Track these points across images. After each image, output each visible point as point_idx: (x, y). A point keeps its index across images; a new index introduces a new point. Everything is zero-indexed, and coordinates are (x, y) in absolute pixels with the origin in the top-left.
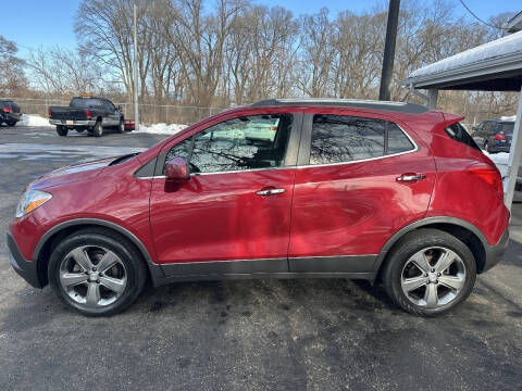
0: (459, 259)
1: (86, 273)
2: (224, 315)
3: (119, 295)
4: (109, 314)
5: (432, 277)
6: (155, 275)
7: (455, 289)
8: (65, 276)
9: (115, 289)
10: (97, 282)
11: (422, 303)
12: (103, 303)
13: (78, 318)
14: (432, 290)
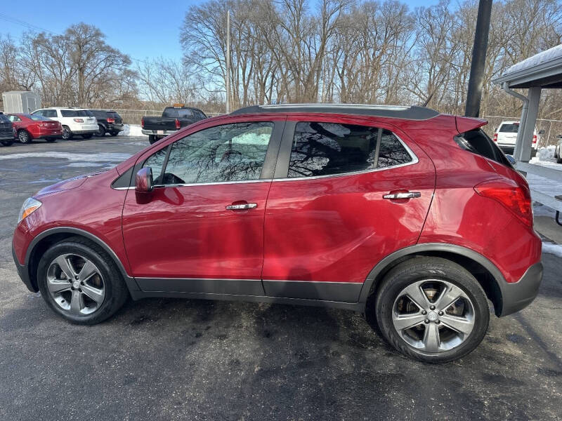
0: (465, 296)
1: (71, 281)
2: (199, 335)
3: (99, 305)
4: (90, 323)
5: (432, 315)
6: (131, 288)
7: (462, 333)
8: (52, 281)
9: (96, 299)
10: (80, 290)
11: (419, 345)
12: (85, 311)
13: (63, 324)
14: (432, 331)
